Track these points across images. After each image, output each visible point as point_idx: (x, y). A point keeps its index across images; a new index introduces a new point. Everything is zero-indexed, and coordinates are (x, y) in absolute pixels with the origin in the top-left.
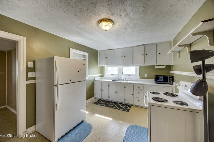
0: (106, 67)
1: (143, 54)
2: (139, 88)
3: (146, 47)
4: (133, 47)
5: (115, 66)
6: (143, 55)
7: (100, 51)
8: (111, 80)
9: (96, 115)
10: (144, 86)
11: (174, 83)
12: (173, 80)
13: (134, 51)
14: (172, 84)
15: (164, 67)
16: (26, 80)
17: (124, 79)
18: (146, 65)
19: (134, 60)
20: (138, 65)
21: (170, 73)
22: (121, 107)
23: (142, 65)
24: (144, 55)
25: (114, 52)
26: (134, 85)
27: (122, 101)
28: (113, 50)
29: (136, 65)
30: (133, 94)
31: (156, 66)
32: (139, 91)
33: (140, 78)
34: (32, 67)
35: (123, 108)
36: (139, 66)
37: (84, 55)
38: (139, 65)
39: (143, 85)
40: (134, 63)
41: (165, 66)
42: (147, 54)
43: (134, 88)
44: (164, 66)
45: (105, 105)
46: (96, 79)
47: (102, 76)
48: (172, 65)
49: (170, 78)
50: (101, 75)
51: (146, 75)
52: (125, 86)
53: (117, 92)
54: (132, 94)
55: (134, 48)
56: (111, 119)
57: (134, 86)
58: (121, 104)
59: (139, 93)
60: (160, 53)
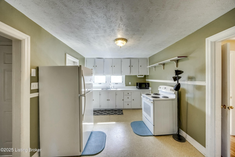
2: (128, 94)
3: (132, 60)
5: (104, 75)
6: (130, 67)
7: (87, 58)
8: (101, 89)
9: (98, 123)
10: (132, 91)
11: (149, 87)
12: (149, 86)
13: (122, 63)
14: (148, 89)
15: (143, 77)
16: (30, 93)
17: (113, 88)
18: (132, 74)
19: (122, 70)
21: (146, 81)
22: (115, 113)
23: (128, 74)
25: (104, 61)
26: (124, 91)
27: (114, 107)
28: (102, 60)
30: (123, 99)
31: (138, 76)
32: (128, 97)
33: (126, 86)
34: (35, 76)
35: (117, 113)
36: (125, 76)
37: (74, 62)
39: (131, 91)
40: (122, 73)
42: (132, 66)
43: (125, 94)
44: (143, 75)
45: (100, 114)
48: (148, 75)
49: (147, 84)
51: (130, 83)
53: (109, 100)
55: (122, 60)
56: (114, 123)
57: (124, 93)
58: (112, 110)
60: (141, 66)
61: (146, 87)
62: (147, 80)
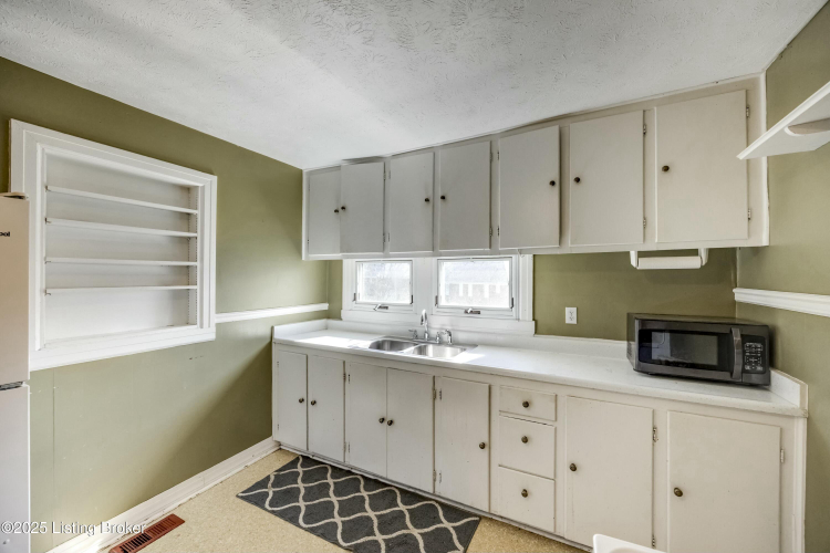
0: (348, 264)
1: (556, 178)
2: (526, 405)
4: (489, 140)
6: (556, 189)
7: (311, 173)
10: (563, 393)
13: (499, 165)
15: (694, 263)
18: (572, 247)
20: (521, 252)
21: (734, 302)
23: (551, 248)
24: (559, 184)
25: (387, 176)
26: (496, 383)
29: (513, 252)
30: (486, 440)
31: (641, 254)
32: (528, 429)
33: (536, 332)
36: (528, 259)
37: (187, 190)
38: (527, 252)
39: (552, 390)
40: (498, 239)
41: (704, 254)
42: (578, 180)
43: (496, 406)
44: (694, 252)
45: (309, 513)
46: (282, 333)
47: (327, 315)
49: (745, 338)
50: (325, 306)
52: (438, 388)
53: (391, 423)
54: (483, 446)
55: (500, 145)
57: (496, 391)
58: (411, 498)
59: (525, 440)
60: (666, 169)
61: (724, 363)
62: (742, 295)
